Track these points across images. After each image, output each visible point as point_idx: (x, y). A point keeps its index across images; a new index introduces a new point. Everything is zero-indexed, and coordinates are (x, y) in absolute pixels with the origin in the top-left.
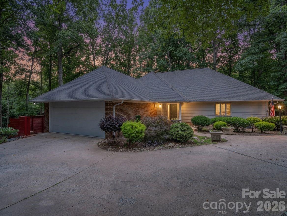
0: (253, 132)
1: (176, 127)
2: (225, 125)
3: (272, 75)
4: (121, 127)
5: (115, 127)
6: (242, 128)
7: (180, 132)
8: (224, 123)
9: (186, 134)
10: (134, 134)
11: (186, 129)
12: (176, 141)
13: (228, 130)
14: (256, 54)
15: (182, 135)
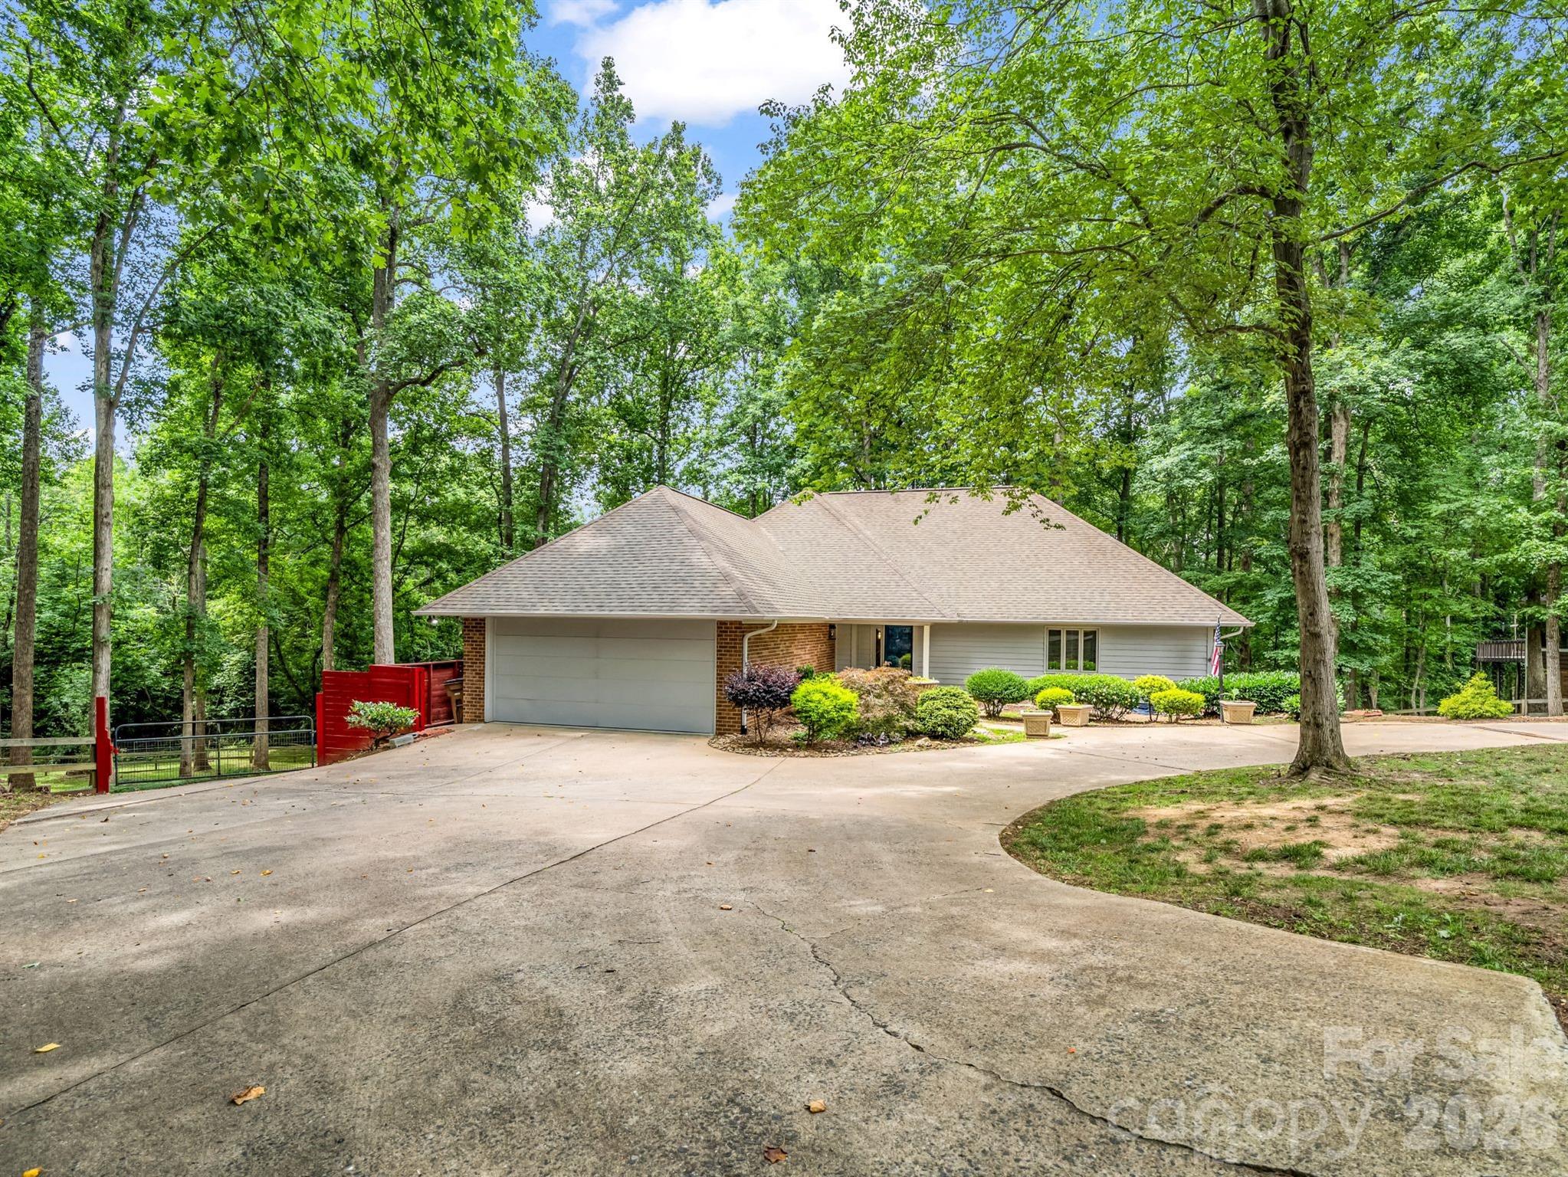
0: (1151, 721)
1: (934, 699)
2: (1069, 701)
3: (1265, 518)
4: (793, 697)
5: (777, 697)
6: (1118, 709)
7: (947, 712)
8: (1067, 693)
9: (960, 716)
10: (834, 714)
11: (961, 702)
12: (934, 736)
13: (1074, 713)
14: (1212, 433)
15: (951, 718)
